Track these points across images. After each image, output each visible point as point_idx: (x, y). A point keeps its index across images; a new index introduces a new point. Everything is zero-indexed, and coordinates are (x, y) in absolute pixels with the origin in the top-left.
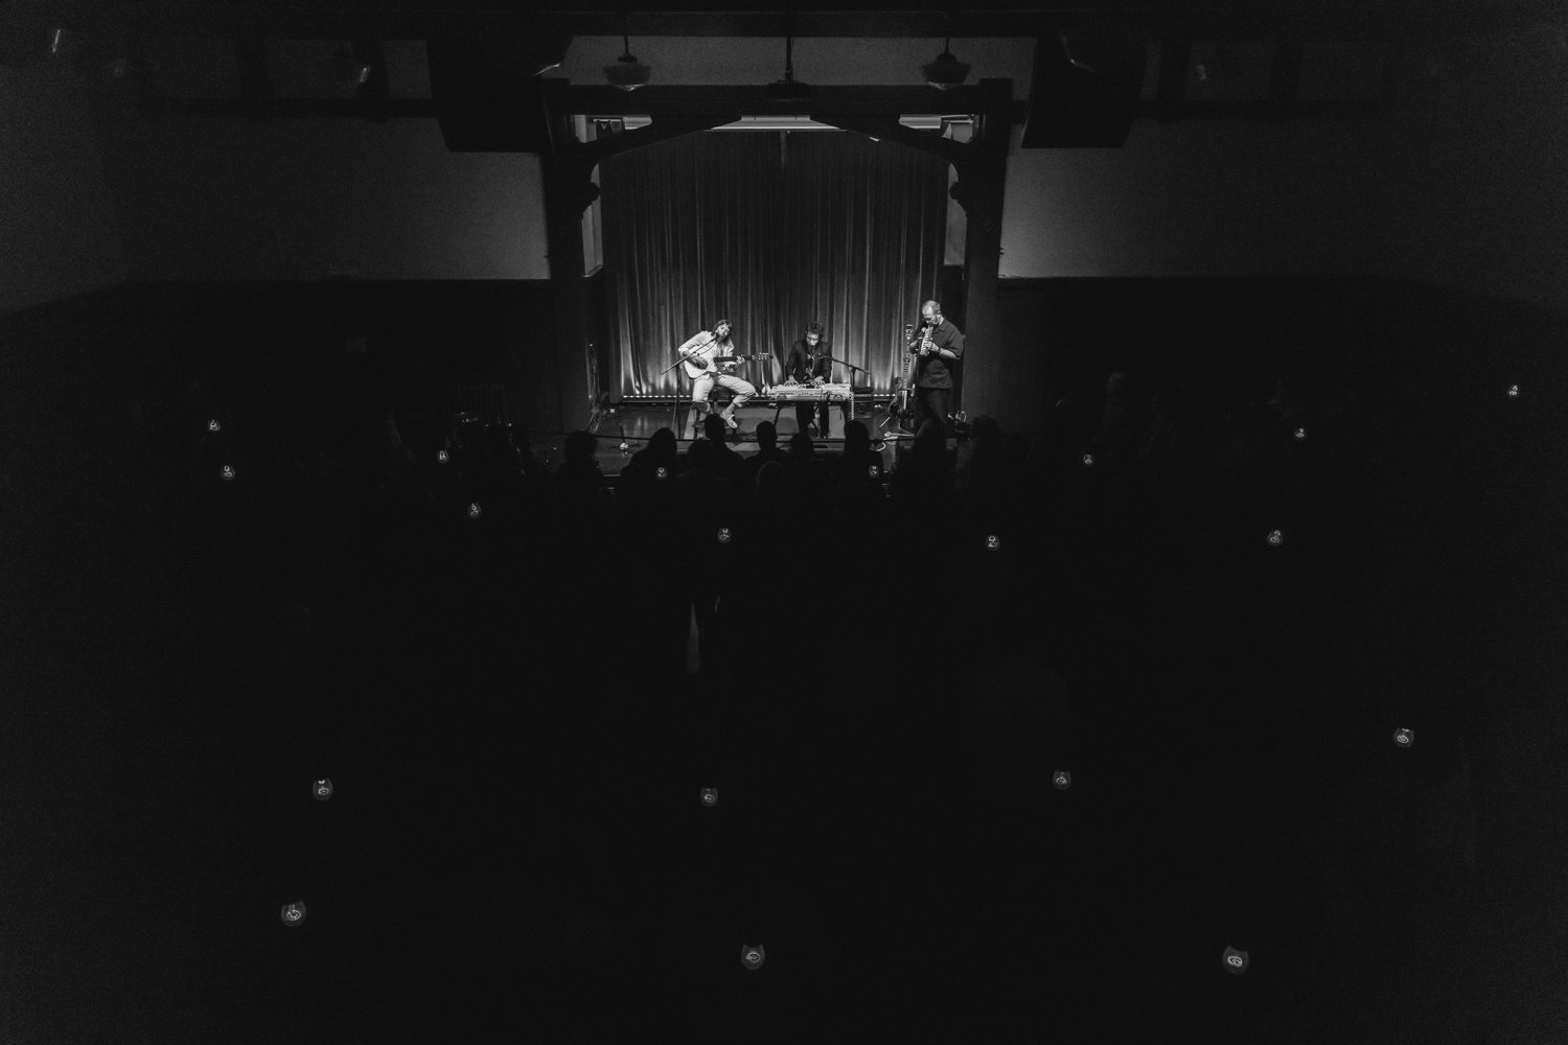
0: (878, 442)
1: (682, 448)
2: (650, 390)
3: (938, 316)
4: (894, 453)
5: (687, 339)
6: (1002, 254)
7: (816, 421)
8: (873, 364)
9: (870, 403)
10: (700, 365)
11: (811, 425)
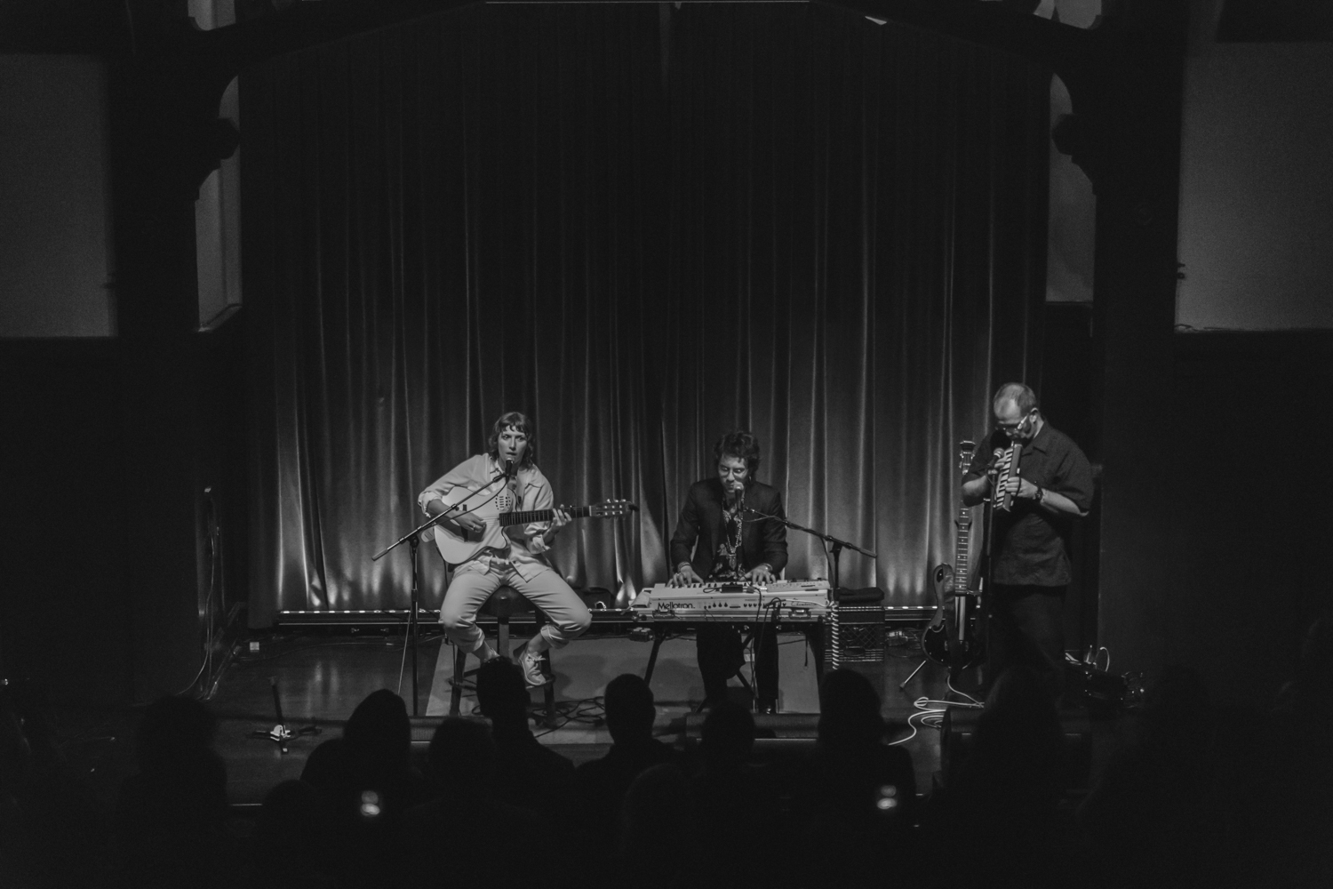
0: (901, 728)
1: (421, 738)
2: (346, 597)
3: (1033, 419)
4: (937, 748)
5: (435, 475)
6: (1182, 276)
7: (747, 671)
8: (883, 531)
9: (883, 623)
10: (469, 533)
11: (735, 681)
